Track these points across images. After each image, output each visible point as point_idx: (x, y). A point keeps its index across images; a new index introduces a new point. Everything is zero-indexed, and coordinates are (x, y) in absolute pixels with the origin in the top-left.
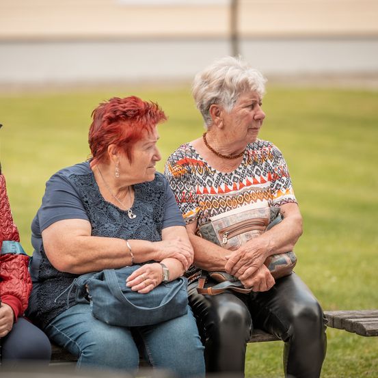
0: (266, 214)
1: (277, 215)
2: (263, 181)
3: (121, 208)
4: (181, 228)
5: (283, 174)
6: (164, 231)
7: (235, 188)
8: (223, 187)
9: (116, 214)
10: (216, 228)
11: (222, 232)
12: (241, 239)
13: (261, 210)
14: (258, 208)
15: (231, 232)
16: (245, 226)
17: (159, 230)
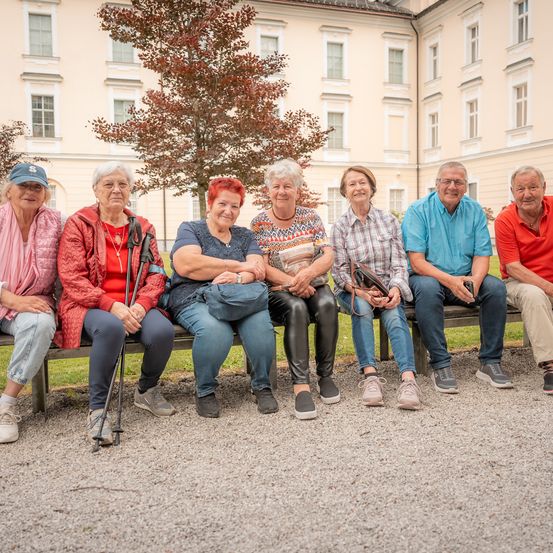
0: (312, 251)
1: (319, 252)
2: (306, 233)
3: (222, 240)
4: (259, 256)
5: (320, 229)
6: (248, 257)
7: (289, 239)
8: (282, 238)
9: (218, 243)
10: (282, 259)
11: (285, 261)
12: (296, 267)
13: (309, 249)
14: (307, 248)
15: (290, 262)
16: (299, 259)
17: (245, 256)
